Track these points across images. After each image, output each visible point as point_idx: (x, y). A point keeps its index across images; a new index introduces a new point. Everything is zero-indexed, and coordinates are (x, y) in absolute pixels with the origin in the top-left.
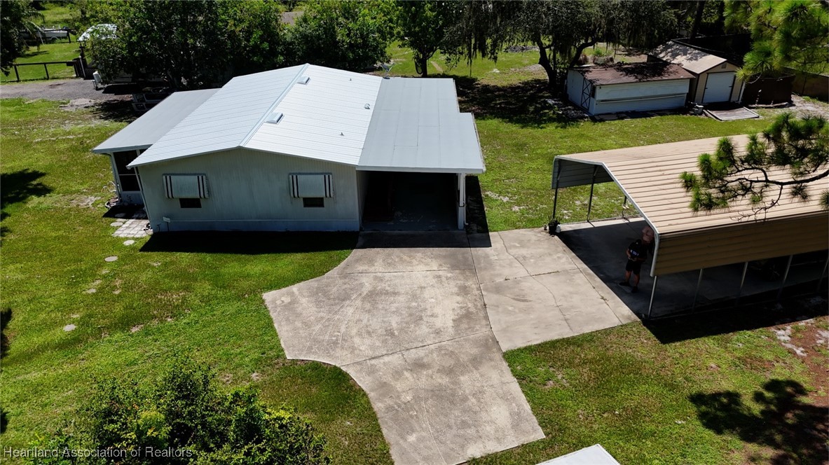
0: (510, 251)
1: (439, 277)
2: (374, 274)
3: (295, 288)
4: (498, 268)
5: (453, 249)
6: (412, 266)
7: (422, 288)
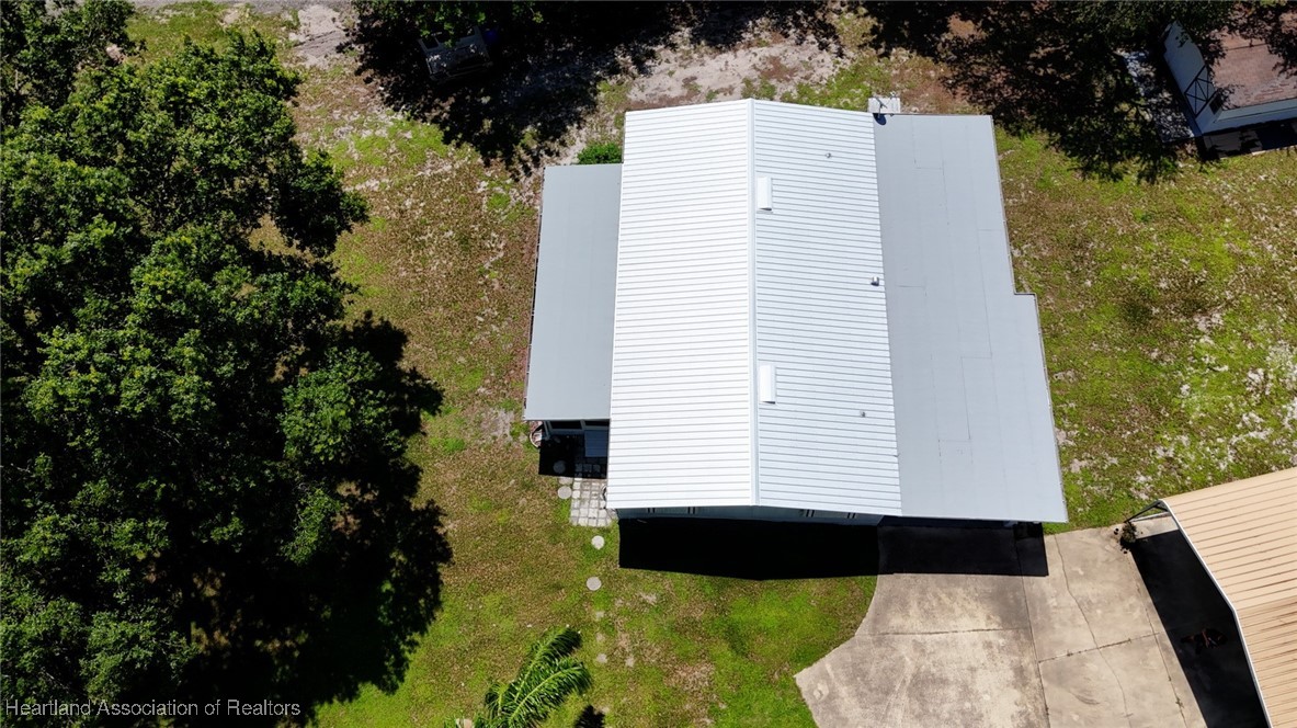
0: (1072, 586)
1: (988, 645)
2: (913, 637)
3: (827, 663)
4: (1057, 626)
5: (1001, 577)
6: (955, 619)
7: (973, 670)
